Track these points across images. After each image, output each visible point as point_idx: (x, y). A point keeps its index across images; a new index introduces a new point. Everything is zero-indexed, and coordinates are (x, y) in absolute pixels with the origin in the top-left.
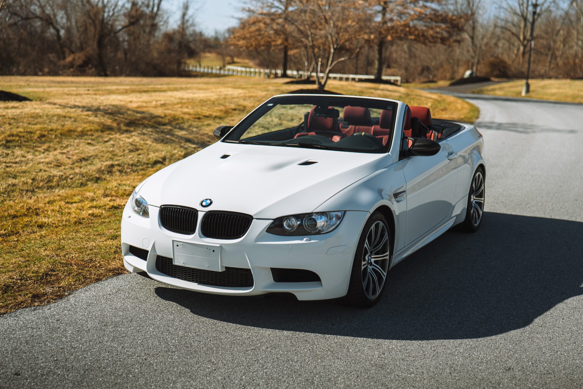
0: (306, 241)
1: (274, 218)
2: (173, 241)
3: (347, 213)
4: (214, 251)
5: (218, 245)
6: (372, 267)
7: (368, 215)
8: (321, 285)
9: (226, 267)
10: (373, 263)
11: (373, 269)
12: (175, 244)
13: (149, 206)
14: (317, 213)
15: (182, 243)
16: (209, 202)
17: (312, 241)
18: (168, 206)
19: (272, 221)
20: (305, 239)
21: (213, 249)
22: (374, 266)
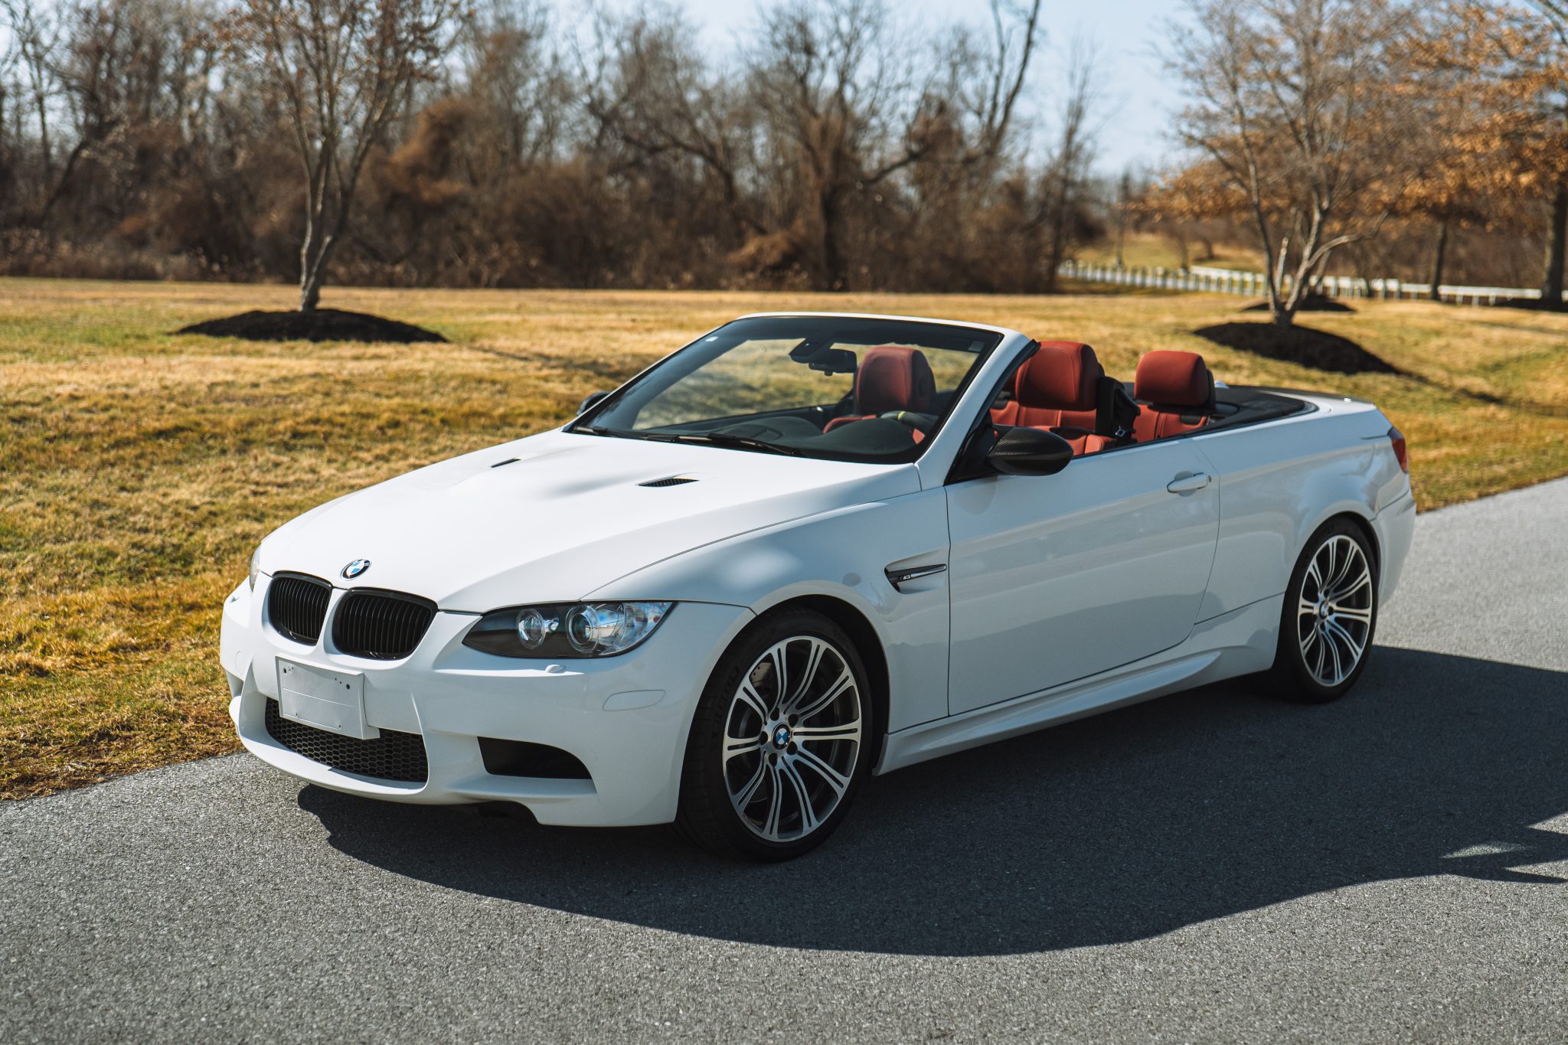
0: (551, 671)
1: (484, 610)
2: (277, 659)
3: (680, 606)
4: (348, 687)
5: (356, 673)
6: (796, 757)
7: (747, 617)
8: (594, 790)
9: (381, 730)
10: (800, 748)
11: (796, 763)
12: (282, 665)
13: (260, 574)
14: (595, 603)
15: (292, 665)
16: (361, 566)
17: (567, 673)
18: (291, 576)
19: (479, 617)
20: (549, 667)
21: (345, 683)
22: (801, 754)
